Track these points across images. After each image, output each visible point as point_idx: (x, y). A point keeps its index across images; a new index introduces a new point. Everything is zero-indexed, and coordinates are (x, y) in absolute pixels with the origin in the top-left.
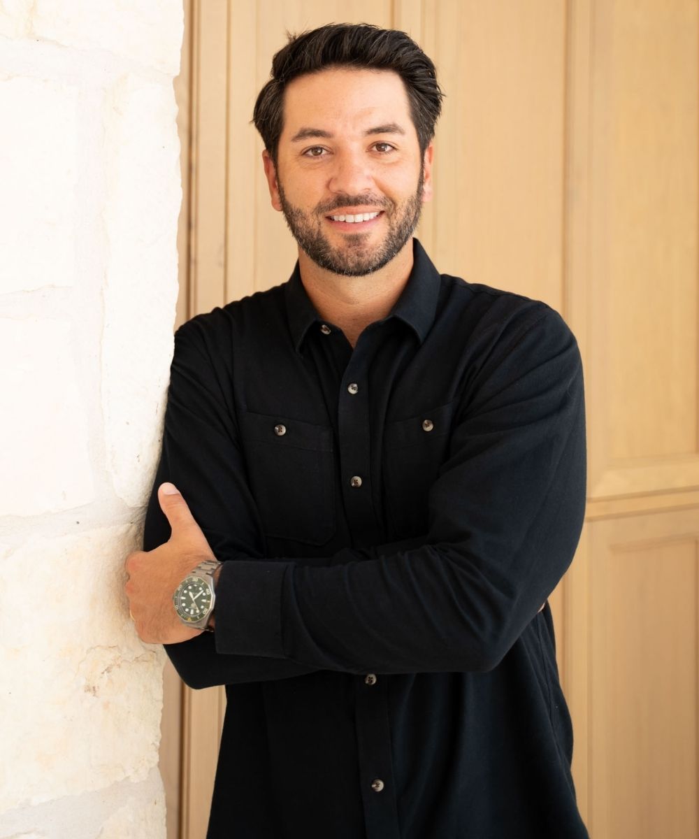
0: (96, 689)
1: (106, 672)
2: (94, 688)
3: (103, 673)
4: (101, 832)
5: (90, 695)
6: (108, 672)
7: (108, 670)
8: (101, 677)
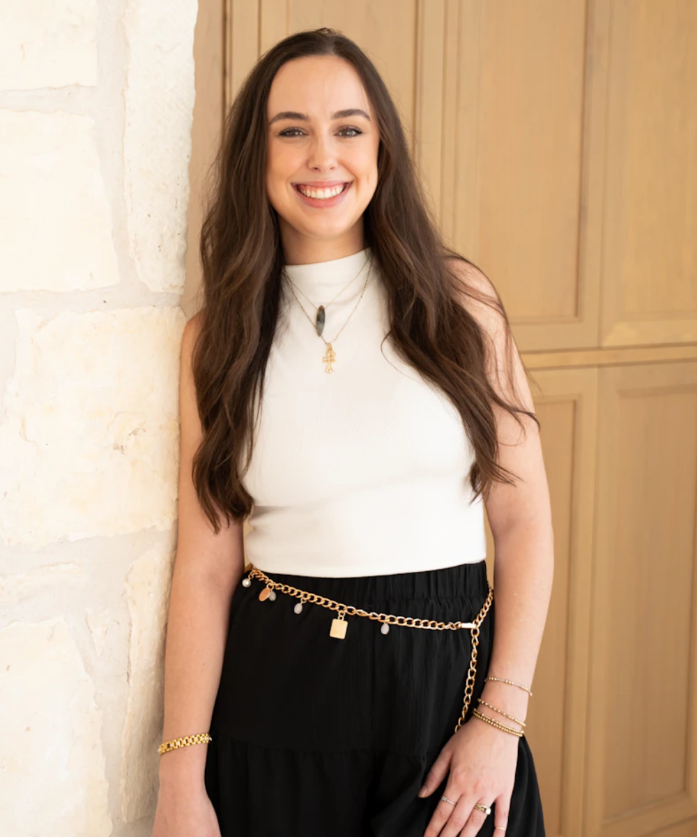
0: (124, 448)
1: (133, 435)
2: (122, 447)
3: (130, 435)
4: (132, 569)
5: (118, 452)
6: (135, 434)
7: (135, 433)
8: (128, 439)
